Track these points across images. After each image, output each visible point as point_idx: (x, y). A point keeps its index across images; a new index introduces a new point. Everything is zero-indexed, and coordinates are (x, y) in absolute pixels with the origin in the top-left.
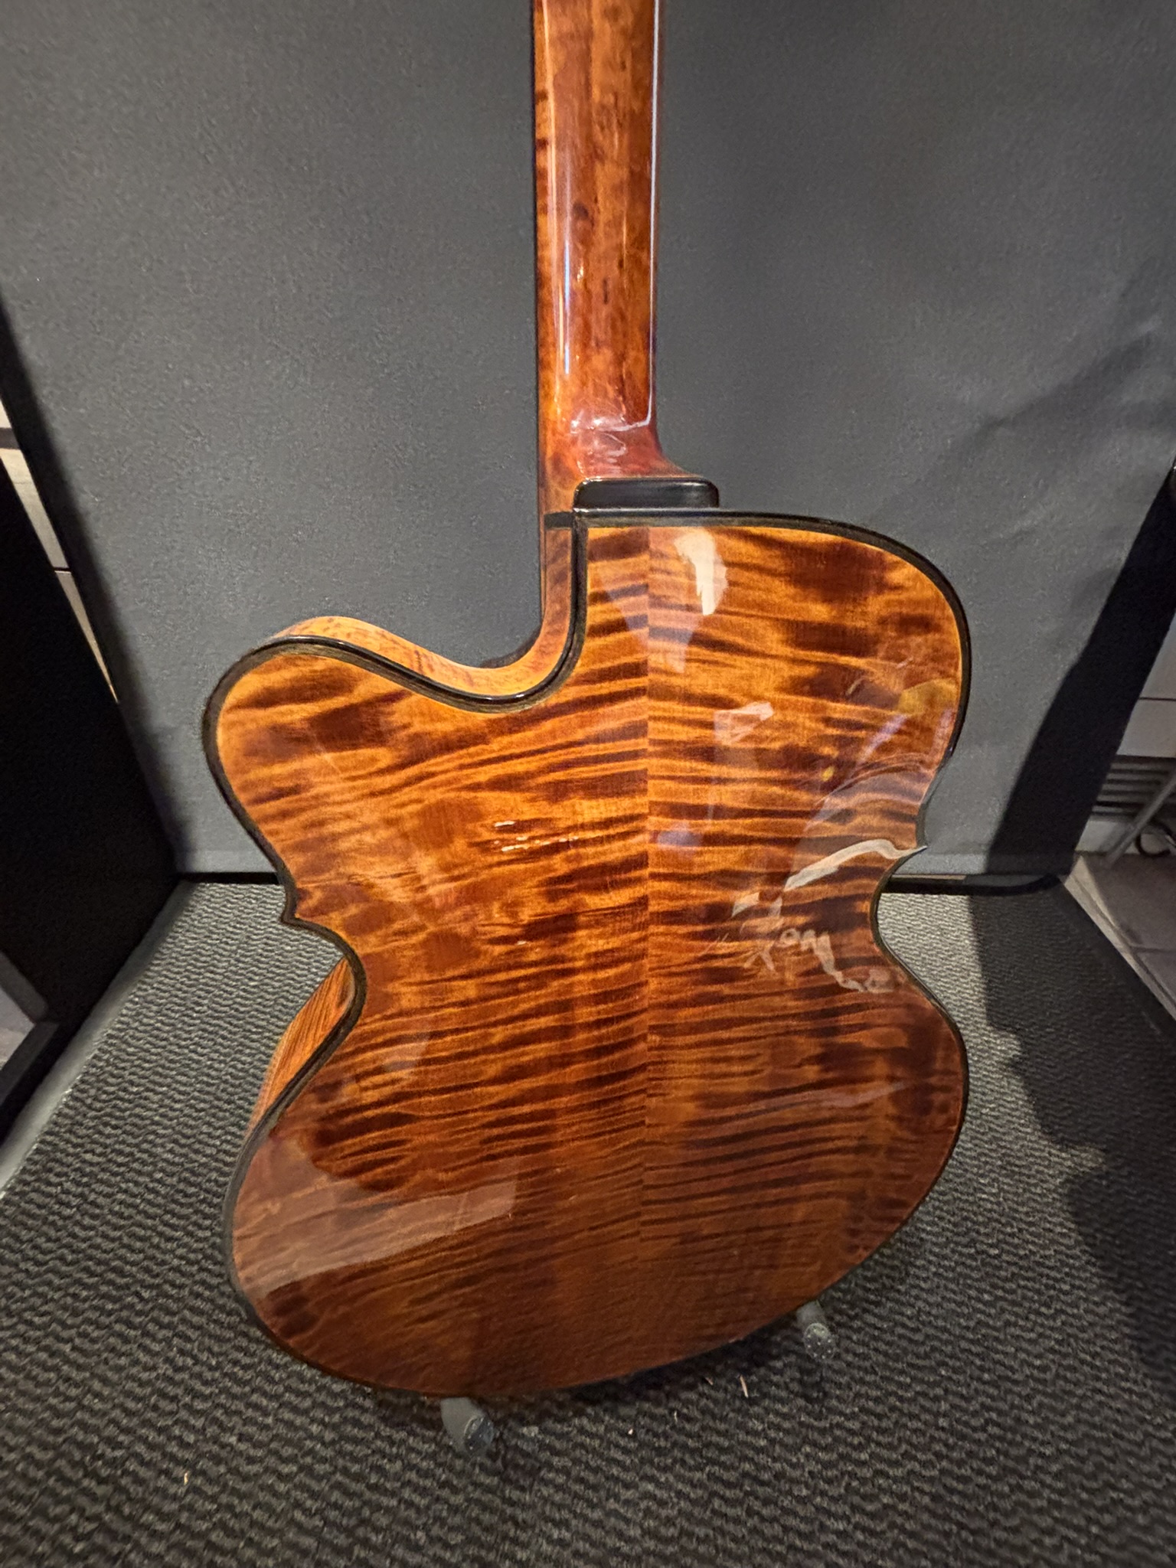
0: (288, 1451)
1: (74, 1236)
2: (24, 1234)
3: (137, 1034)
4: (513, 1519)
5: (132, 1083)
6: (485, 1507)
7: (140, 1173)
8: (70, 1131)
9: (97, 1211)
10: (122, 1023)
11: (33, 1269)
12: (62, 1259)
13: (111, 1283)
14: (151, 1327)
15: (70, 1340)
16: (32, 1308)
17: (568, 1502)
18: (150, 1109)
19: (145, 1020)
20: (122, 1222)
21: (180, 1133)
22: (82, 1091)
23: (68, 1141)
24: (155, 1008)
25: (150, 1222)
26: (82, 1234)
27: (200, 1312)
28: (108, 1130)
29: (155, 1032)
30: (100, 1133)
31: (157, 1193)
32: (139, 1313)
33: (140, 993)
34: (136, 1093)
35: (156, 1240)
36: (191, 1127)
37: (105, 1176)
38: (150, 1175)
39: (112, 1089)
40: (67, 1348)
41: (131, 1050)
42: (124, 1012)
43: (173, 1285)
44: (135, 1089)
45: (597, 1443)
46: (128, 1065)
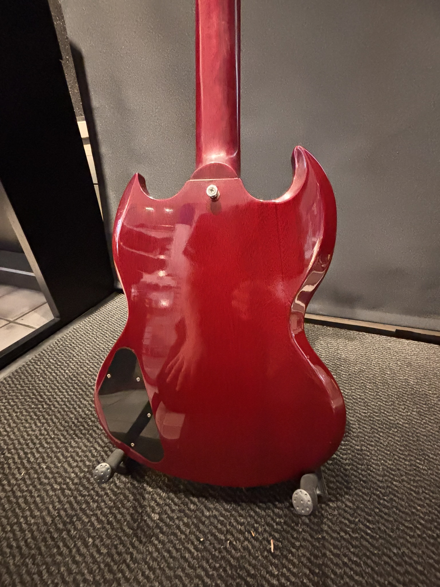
0: (59, 480)
1: (35, 382)
2: (23, 377)
3: (82, 330)
4: (131, 554)
5: (73, 343)
6: (122, 543)
7: (62, 369)
8: (51, 352)
9: (45, 376)
10: (79, 326)
11: (20, 388)
12: (28, 387)
13: (37, 399)
14: (41, 417)
15: (16, 413)
16: (13, 399)
17: (159, 559)
18: (74, 352)
19: (86, 327)
20: (50, 382)
21: (79, 361)
22: (59, 342)
23: (48, 354)
24: (90, 324)
25: (58, 385)
26: (38, 382)
27: (57, 418)
28: (60, 354)
29: (87, 331)
30: (58, 355)
31: (64, 376)
32: (40, 412)
33: (89, 319)
34: (73, 346)
35: (56, 390)
36: (83, 360)
37: (53, 367)
38: (65, 371)
39: (67, 343)
40: (14, 415)
41: (77, 334)
42: (81, 323)
43: (54, 406)
44: (73, 345)
45: (183, 537)
46: (75, 338)
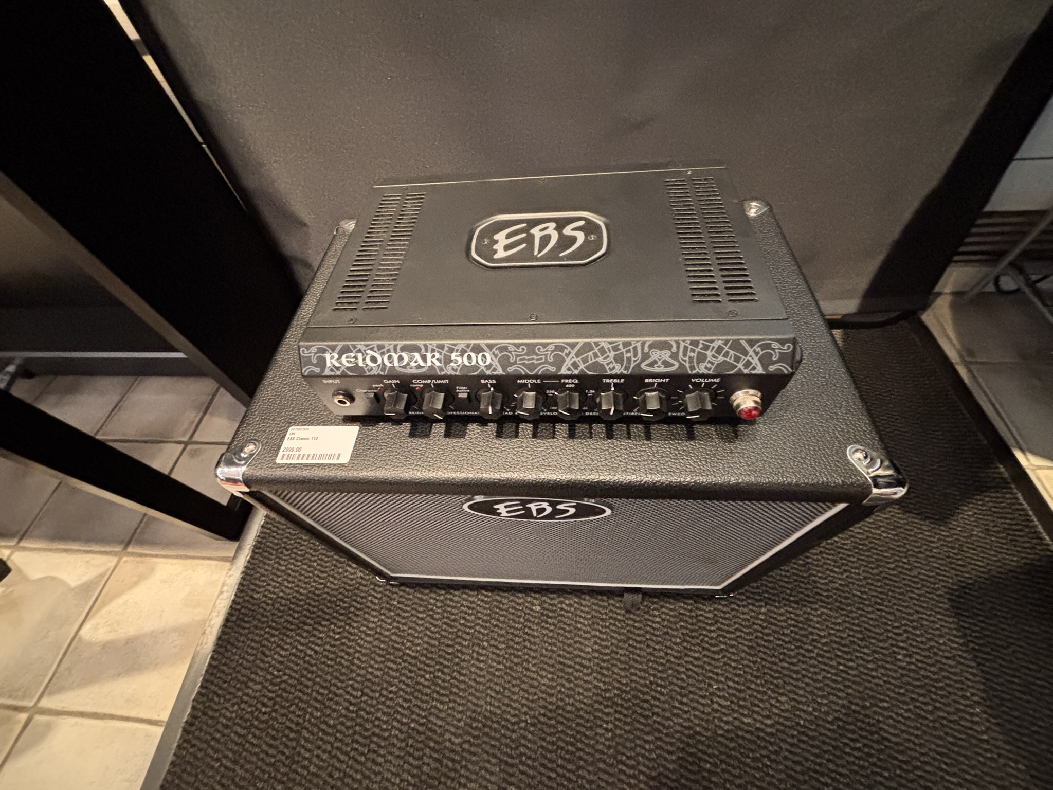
0: (421, 609)
4: (529, 640)
6: (515, 635)
17: (556, 636)
